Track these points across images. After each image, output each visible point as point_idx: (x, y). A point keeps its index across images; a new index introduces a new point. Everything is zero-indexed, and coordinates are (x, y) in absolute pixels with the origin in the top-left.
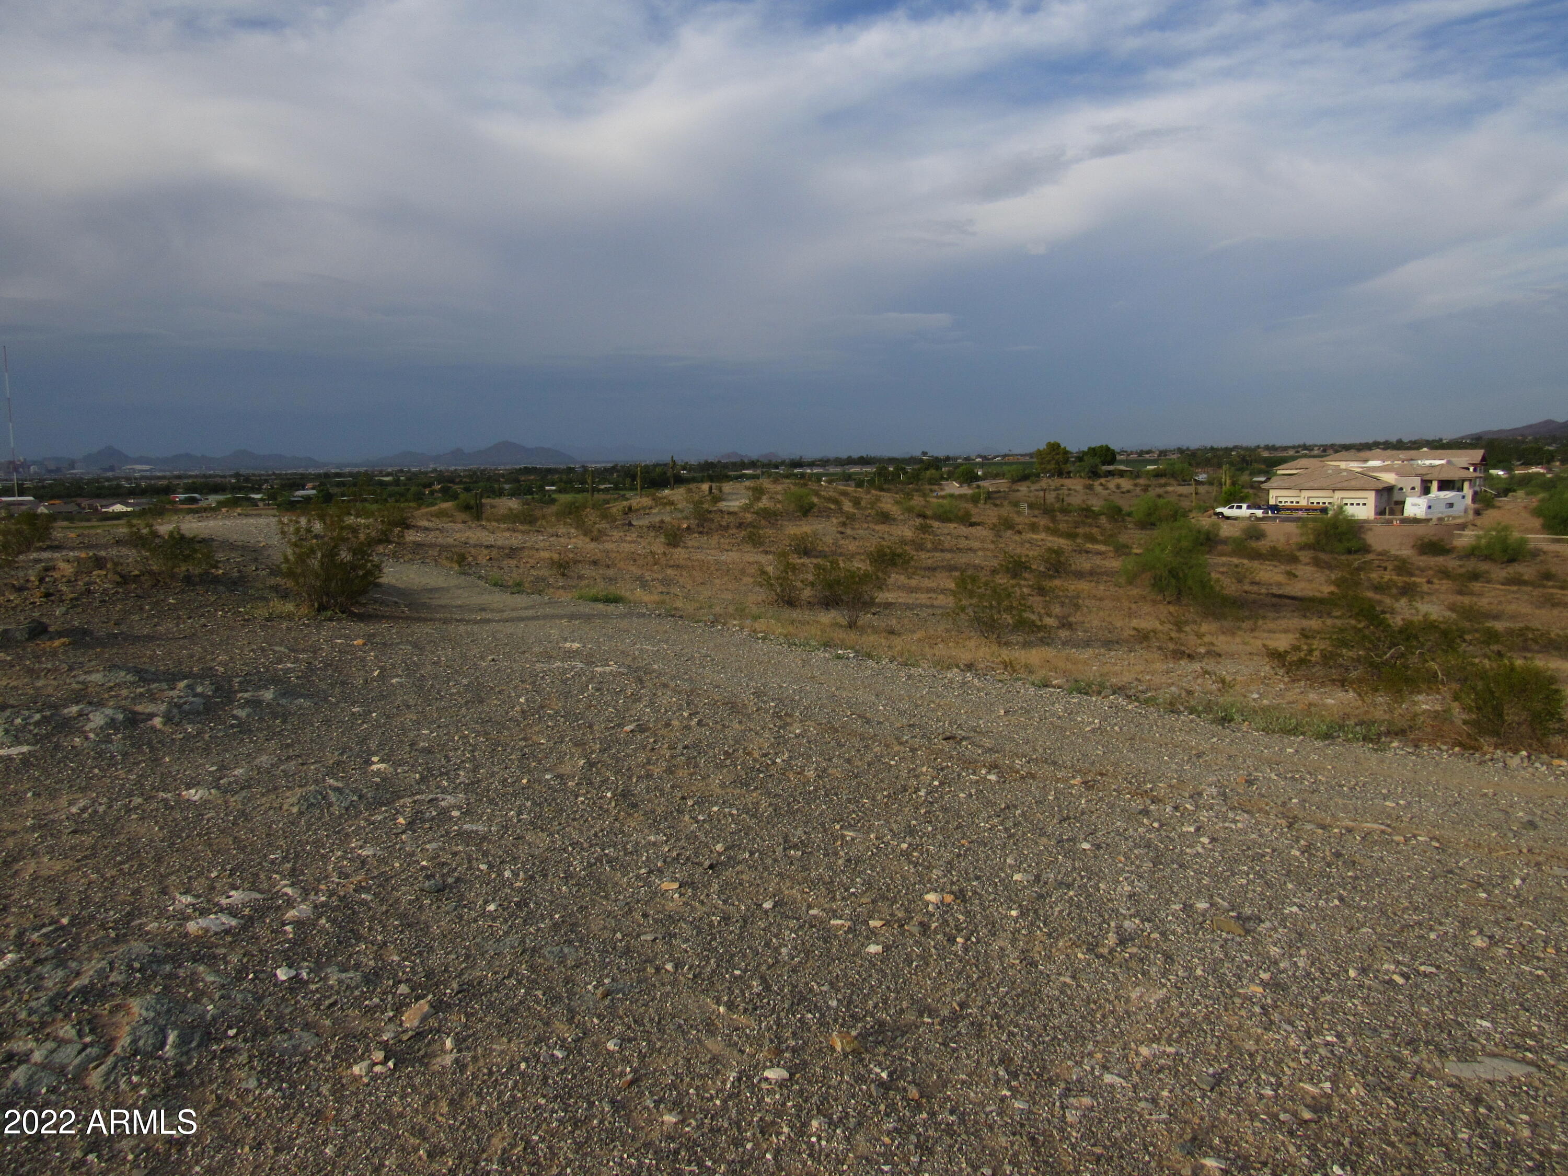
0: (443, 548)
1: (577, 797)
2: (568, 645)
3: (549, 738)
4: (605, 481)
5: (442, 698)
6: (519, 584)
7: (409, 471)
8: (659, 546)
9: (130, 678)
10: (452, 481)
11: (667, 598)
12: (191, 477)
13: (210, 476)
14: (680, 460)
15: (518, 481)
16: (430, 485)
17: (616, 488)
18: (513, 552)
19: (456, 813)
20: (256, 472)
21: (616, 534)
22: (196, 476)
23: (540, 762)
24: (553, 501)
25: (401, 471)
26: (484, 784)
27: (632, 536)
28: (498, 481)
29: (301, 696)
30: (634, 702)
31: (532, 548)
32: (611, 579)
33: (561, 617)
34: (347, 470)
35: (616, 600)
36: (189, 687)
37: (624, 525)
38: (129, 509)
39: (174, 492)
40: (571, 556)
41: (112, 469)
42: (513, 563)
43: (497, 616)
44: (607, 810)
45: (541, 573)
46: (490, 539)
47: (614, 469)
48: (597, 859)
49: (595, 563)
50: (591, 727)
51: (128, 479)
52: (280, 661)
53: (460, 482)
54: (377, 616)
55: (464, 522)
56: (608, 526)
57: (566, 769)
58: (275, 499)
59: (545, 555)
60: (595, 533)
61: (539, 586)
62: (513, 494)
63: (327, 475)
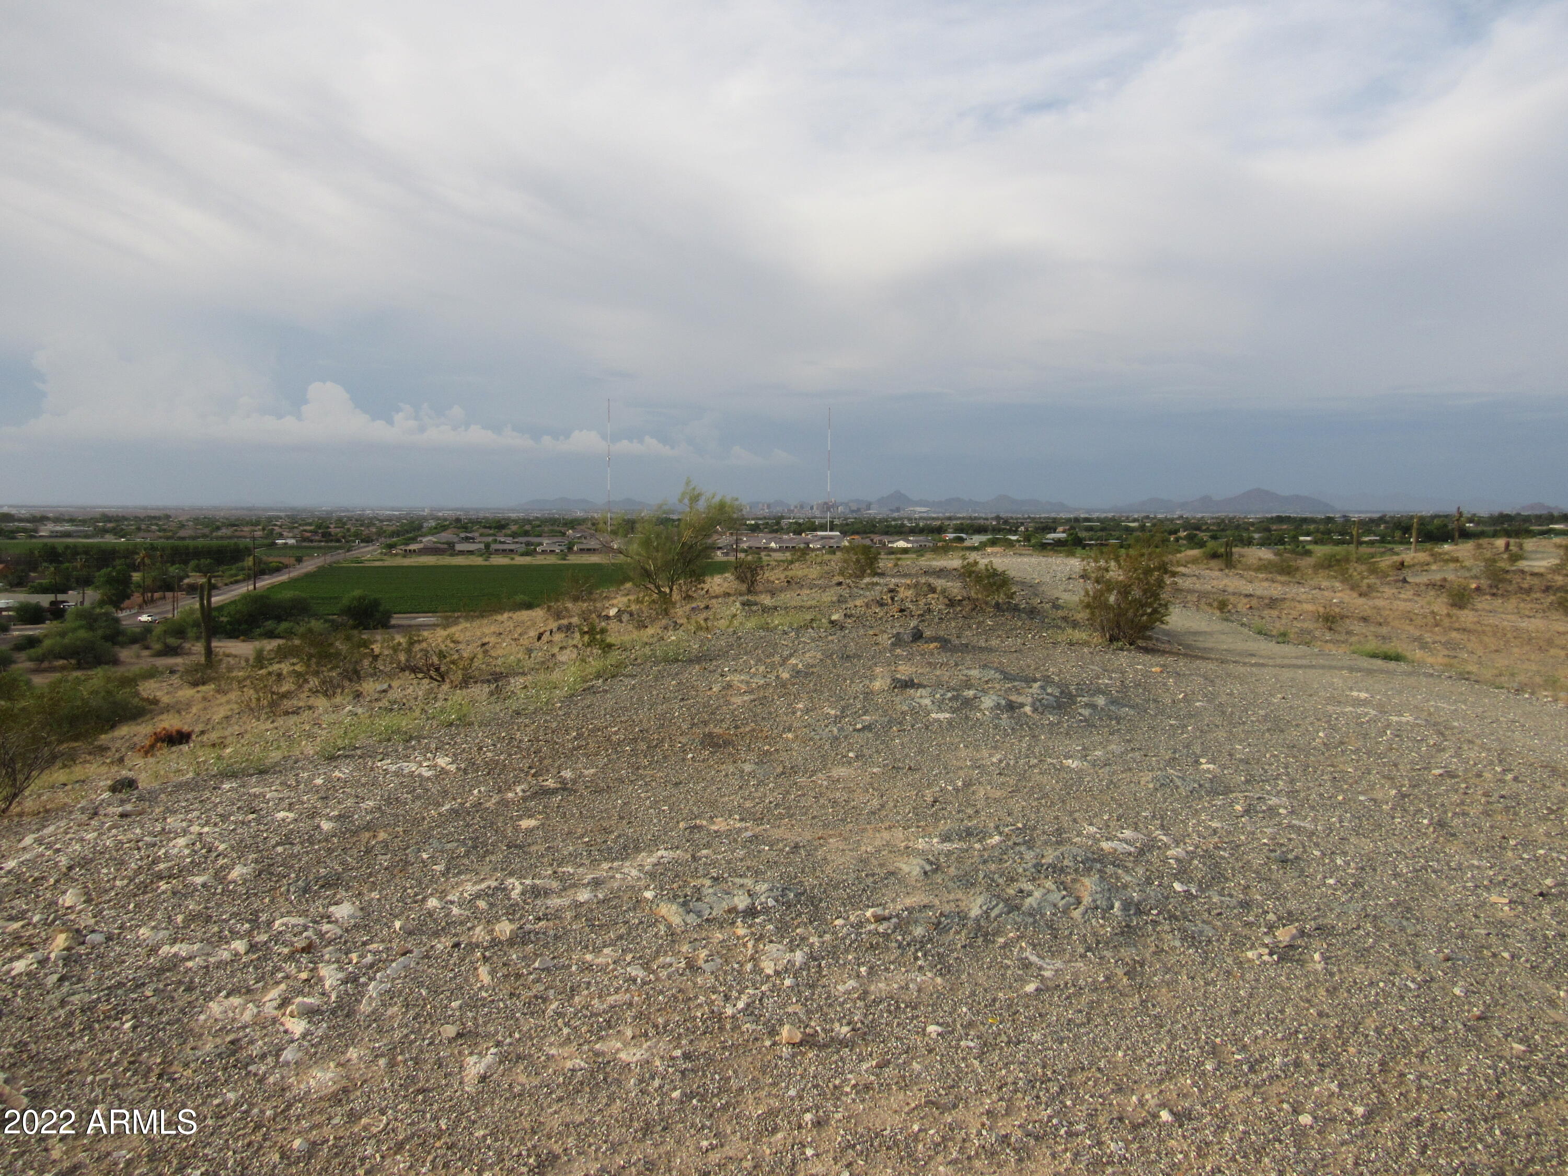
0: (1202, 595)
1: (1393, 818)
2: (1355, 694)
3: (1356, 769)
4: (1369, 532)
5: (1244, 723)
6: (1284, 635)
7: (1155, 518)
8: (1440, 605)
9: (997, 675)
10: (1198, 528)
11: (1455, 661)
12: (959, 518)
13: (976, 518)
14: (1467, 511)
15: (1268, 530)
16: (1176, 532)
17: (1383, 541)
18: (1273, 603)
19: (1282, 811)
20: (1014, 516)
21: (1388, 591)
22: (963, 518)
23: (1351, 786)
24: (1308, 553)
25: (1147, 517)
26: (1302, 795)
27: (1407, 594)
28: (1247, 529)
29: (1126, 706)
30: (1439, 751)
31: (1293, 600)
32: (1384, 638)
33: (1342, 668)
34: (1095, 515)
35: (1397, 658)
36: (1042, 687)
37: (1396, 581)
38: (910, 545)
39: (945, 531)
40: (1337, 610)
41: (898, 510)
42: (1275, 613)
43: (1271, 662)
44: (1425, 834)
45: (1305, 625)
46: (1249, 589)
47: (1382, 519)
48: (1422, 868)
49: (1365, 619)
50: (1396, 765)
51: (910, 519)
52: (1098, 678)
53: (1207, 530)
54: (1159, 651)
55: (1221, 570)
56: (1378, 582)
57: (1379, 795)
58: (1029, 541)
59: (1309, 607)
60: (1365, 588)
61: (1305, 639)
62: (1262, 544)
63: (1077, 520)
